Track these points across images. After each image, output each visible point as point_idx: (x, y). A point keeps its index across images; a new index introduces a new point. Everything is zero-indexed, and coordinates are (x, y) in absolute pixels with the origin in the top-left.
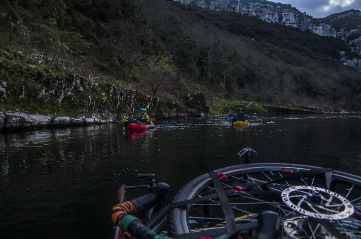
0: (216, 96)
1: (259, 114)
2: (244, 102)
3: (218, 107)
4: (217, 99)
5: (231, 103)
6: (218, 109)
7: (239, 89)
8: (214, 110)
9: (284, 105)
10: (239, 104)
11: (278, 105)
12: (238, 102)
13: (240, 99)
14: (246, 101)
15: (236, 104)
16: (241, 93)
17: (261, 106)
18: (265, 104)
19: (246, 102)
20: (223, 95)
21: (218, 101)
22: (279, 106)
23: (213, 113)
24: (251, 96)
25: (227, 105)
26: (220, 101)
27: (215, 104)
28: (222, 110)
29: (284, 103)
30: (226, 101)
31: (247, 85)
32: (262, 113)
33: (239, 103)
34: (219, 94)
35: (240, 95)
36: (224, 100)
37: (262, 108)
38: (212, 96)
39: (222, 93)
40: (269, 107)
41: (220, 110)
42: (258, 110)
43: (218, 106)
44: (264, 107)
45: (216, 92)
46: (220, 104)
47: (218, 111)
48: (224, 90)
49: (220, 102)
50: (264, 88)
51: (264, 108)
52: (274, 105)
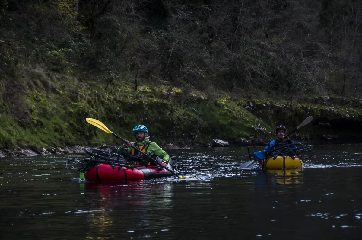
0: (37, 59)
1: (234, 143)
2: (169, 90)
3: (44, 113)
4: (39, 76)
5: (106, 95)
6: (43, 120)
7: (145, 32)
8: (22, 125)
9: (343, 103)
10: (145, 100)
11: (316, 102)
12: (141, 88)
13: (147, 76)
14: (178, 85)
15: (129, 100)
16: (155, 46)
17: (244, 106)
18: (264, 100)
19: (179, 91)
20: (68, 54)
21: (45, 84)
22: (323, 108)
23: (14, 141)
24: (201, 62)
25: (89, 102)
26: (57, 85)
27: (28, 101)
28: (65, 125)
29: (342, 94)
30: (84, 85)
31: (182, 15)
32: (247, 138)
33: (144, 92)
34: (51, 49)
35: (149, 55)
36: (76, 82)
37: (250, 117)
38: (17, 62)
39: (64, 45)
40: (278, 111)
41: (52, 126)
42: (231, 124)
43: (45, 110)
44: (257, 110)
45: (33, 41)
46: (52, 96)
47: (44, 130)
48: (75, 36)
49: (54, 90)
50: (257, 26)
51: (258, 116)
52: (299, 102)
